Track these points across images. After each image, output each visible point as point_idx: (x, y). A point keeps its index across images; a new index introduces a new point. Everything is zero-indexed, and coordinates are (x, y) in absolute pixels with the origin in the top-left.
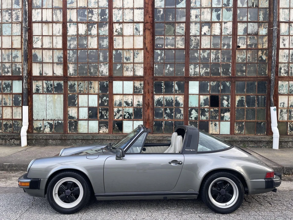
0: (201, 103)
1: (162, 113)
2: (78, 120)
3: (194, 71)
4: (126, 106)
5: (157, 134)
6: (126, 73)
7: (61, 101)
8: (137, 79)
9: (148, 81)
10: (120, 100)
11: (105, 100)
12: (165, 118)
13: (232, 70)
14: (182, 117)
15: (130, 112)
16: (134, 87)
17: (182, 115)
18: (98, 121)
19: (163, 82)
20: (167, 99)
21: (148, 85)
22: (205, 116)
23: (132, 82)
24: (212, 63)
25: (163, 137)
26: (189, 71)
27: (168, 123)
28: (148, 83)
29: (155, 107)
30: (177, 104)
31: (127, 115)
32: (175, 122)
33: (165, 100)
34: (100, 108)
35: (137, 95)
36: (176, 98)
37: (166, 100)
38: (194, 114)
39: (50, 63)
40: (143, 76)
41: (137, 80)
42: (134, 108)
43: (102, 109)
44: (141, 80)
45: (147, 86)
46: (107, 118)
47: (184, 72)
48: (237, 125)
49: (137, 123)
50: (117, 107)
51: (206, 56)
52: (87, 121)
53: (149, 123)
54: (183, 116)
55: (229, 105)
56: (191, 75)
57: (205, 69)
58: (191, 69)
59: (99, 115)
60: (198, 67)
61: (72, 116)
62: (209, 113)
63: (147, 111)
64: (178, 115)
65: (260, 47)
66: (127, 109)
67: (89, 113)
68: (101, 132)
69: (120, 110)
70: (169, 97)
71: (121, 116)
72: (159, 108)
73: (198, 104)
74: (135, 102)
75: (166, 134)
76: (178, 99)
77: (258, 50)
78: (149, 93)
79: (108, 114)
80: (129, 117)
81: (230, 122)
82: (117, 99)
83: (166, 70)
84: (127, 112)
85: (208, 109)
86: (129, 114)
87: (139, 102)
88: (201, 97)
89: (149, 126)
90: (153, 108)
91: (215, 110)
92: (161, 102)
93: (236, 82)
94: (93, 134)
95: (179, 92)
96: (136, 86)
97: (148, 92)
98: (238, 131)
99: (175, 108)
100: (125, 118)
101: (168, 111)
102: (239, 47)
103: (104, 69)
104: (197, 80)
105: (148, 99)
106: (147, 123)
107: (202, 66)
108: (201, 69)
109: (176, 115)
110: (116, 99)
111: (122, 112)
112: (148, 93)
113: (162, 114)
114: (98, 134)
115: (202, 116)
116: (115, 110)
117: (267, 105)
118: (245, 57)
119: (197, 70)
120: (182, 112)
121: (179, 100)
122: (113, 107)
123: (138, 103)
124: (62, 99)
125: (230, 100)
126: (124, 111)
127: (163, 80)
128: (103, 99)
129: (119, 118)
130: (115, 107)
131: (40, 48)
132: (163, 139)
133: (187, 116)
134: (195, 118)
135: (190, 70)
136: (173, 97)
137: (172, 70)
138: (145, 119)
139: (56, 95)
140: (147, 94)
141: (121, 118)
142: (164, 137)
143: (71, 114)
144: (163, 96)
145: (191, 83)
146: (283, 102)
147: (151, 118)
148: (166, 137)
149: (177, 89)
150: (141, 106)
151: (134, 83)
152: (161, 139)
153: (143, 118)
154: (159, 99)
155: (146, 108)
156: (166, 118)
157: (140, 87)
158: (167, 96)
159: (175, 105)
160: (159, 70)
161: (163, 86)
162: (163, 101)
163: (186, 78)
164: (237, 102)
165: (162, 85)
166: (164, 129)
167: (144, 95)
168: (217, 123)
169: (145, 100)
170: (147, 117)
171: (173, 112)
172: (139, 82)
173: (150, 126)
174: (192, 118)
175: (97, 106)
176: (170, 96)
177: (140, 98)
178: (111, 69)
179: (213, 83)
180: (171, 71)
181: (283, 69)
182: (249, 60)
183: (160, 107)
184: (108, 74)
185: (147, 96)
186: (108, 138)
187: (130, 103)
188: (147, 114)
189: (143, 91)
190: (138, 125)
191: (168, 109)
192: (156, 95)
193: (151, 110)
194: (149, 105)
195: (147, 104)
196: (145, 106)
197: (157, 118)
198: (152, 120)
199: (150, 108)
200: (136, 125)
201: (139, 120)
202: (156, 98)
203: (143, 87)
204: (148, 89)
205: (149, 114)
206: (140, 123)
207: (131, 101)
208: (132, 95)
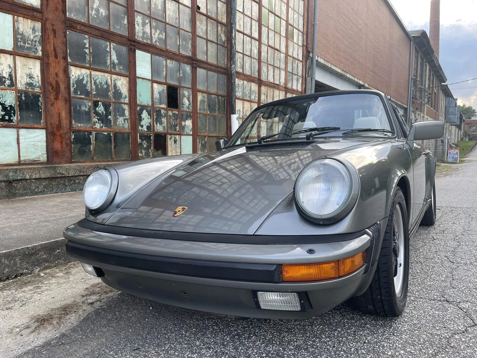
0: (155, 98)
1: (88, 113)
3: (143, 30)
5: (80, 162)
8: (23, 11)
9: (53, 25)
12: (95, 123)
13: (192, 46)
14: (126, 126)
15: (8, 104)
16: (16, 32)
17: (127, 119)
19: (87, 36)
20: (98, 81)
21: (55, 36)
22: (161, 123)
23: (9, 17)
24: (168, 24)
26: (135, 28)
27: (102, 136)
28: (54, 31)
29: (72, 95)
30: (118, 94)
32: (115, 134)
33: (93, 81)
35: (26, 56)
36: (114, 81)
37: (95, 83)
38: (146, 119)
40: (39, 7)
41: (26, 16)
42: (19, 92)
44: (34, 19)
45: (51, 36)
47: (127, 26)
48: (199, 142)
49: (30, 136)
51: (160, 8)
54: (129, 121)
55: (191, 108)
56: (137, 38)
57: (158, 31)
58: (138, 25)
60: (149, 24)
62: (167, 119)
63: (54, 103)
64: (121, 120)
65: (220, 19)
70: (100, 77)
72: (82, 99)
73: (151, 99)
74: (22, 77)
75: (99, 161)
76: (119, 83)
77: (218, 22)
78: (56, 57)
80: (3, 116)
81: (191, 137)
83: (92, 11)
85: (165, 112)
86: (4, 108)
87: (31, 77)
88: (155, 85)
89: (62, 142)
90: (68, 99)
91: (174, 114)
92: (85, 85)
93: (198, 68)
95: (119, 68)
96: (21, 30)
97: (54, 54)
98: (201, 151)
99: (114, 103)
101: (100, 108)
102: (199, 8)
104: (148, 51)
105: (56, 74)
106: (56, 135)
107: (154, 24)
108: (153, 30)
109: (116, 119)
112: (53, 57)
113: (90, 114)
115: (158, 124)
117: (227, 112)
118: (204, 28)
119: (147, 29)
120: (127, 113)
121: (121, 88)
123: (29, 81)
125: (191, 99)
127: (86, 33)
133: (135, 122)
134: (148, 128)
135: (136, 26)
136: (109, 78)
137: (104, 14)
138: (51, 124)
140: (52, 59)
144: (88, 72)
145: (139, 53)
146: (239, 109)
149: (116, 61)
150: (37, 90)
151: (17, 21)
153: (46, 122)
154: (81, 78)
155: (52, 97)
156: (98, 126)
157: (32, 37)
158: (97, 73)
159: (114, 97)
160: (78, 6)
161: (87, 46)
162: (89, 83)
163: (130, 41)
164: (199, 103)
165: (85, 43)
166: (95, 149)
167: (46, 59)
168: (177, 137)
169: (48, 74)
170: (55, 121)
171: (110, 112)
172: (29, 21)
173: (64, 143)
174: (142, 126)
176: (103, 74)
177: (35, 66)
179: (170, 63)
180: (102, 15)
181: (239, 60)
182: (210, 36)
183: (83, 96)
185: (53, 65)
187: (6, 76)
188: (56, 111)
189: (40, 49)
190: (32, 140)
191: (100, 103)
192: (75, 66)
193: (64, 102)
194: (59, 90)
195: (55, 86)
196: (50, 91)
197: (79, 125)
198: (68, 127)
199: (62, 96)
200: (26, 140)
201: (35, 126)
202: (73, 73)
203: (39, 37)
204: (54, 45)
205: (59, 113)
206: (37, 136)
207: (8, 70)
208: (11, 54)
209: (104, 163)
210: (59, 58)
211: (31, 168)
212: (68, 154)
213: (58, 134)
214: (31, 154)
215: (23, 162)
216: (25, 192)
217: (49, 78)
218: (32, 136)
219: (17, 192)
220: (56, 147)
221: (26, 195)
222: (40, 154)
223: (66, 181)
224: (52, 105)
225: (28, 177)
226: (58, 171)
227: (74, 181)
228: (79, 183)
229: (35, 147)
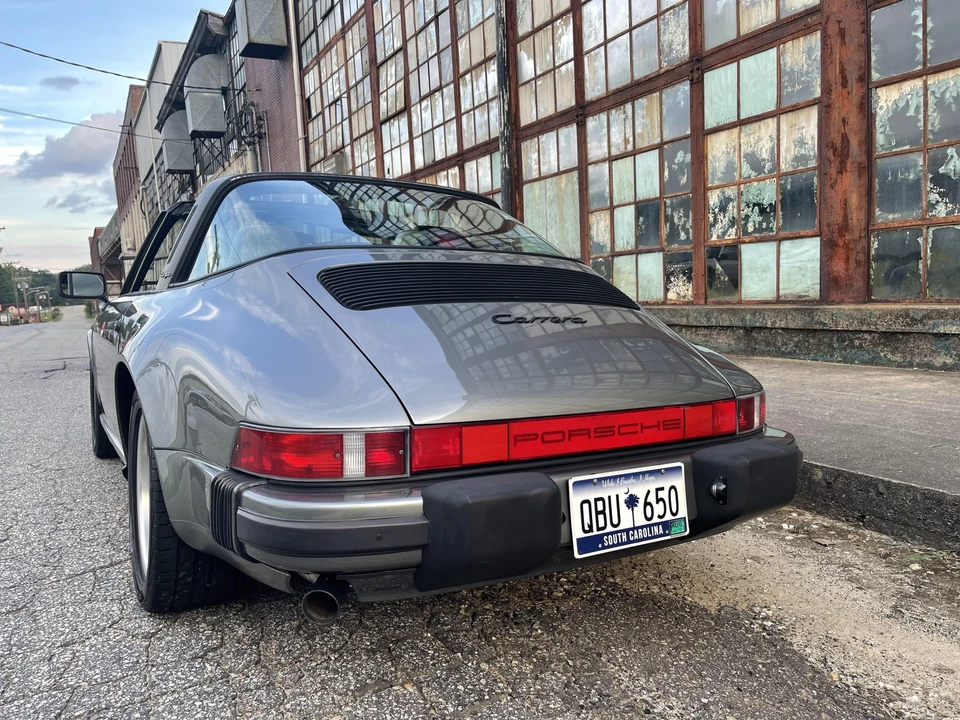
1: (916, 186)
2: (613, 257)
4: (749, 177)
5: (886, 301)
6: (749, 16)
7: (573, 191)
8: (792, 28)
10: (728, 153)
11: (681, 165)
12: (932, 206)
15: (766, 203)
16: (781, 73)
18: (661, 254)
20: (948, 95)
21: (843, 42)
23: (772, 53)
25: (907, 315)
27: (953, 235)
28: (842, 33)
29: (878, 153)
31: (756, 217)
33: (931, 100)
34: (668, 202)
35: (795, 108)
37: (940, 102)
39: (549, 71)
41: (794, 36)
42: (780, 176)
43: (672, 203)
44: (808, 31)
45: (837, 48)
46: (688, 238)
49: (795, 251)
50: (717, 188)
52: (634, 256)
53: (846, 246)
59: (665, 230)
61: (598, 244)
63: (835, 182)
66: (753, 192)
67: (637, 226)
68: (672, 295)
69: (728, 200)
71: (733, 222)
72: (896, 154)
74: (787, 150)
75: (939, 302)
78: (844, 84)
79: (690, 220)
80: (760, 223)
82: (718, 149)
84: (754, 205)
86: (762, 211)
87: (801, 143)
89: (847, 259)
90: (866, 164)
92: (913, 120)
94: (650, 304)
96: (789, 65)
97: (840, 80)
100: (746, 233)
101: (951, 166)
103: (675, 32)
105: (844, 120)
106: (837, 245)
110: (714, 153)
111: (735, 204)
112: (840, 88)
113: (919, 188)
114: (664, 303)
116: (714, 199)
122: (706, 189)
123: (798, 151)
124: (577, 187)
126: (744, 198)
128: (676, 161)
129: (724, 233)
130: (711, 189)
131: (530, 30)
132: (908, 329)
138: (829, 225)
139: (563, 176)
140: (837, 90)
141: (732, 234)
142: (912, 319)
143: (598, 235)
144: (919, 83)
147: (857, 218)
148: (928, 316)
150: (811, 164)
151: (782, 53)
152: (897, 328)
153: (821, 222)
154: (902, 104)
155: (833, 171)
156: (941, 211)
157: (805, 68)
158: (942, 76)
161: (919, 21)
162: (922, 110)
165: (916, 17)
166: (928, 272)
167: (826, 100)
169: (828, 126)
170: (836, 218)
172: (801, 39)
173: (852, 261)
175: (658, 195)
177: (808, 121)
178: (695, 21)
183: (907, 147)
184: (687, 48)
185: (838, 104)
186: (684, 321)
187: (765, 155)
188: (840, 198)
189: (819, 82)
190: (798, 258)
191: (951, 151)
192: (885, 85)
193: (857, 173)
194: (848, 151)
195: (839, 146)
196: (829, 160)
197: (891, 217)
198: (863, 227)
199: (853, 163)
200: (790, 261)
201: (802, 233)
202: (882, 103)
203: (819, 58)
204: (841, 62)
205: (846, 200)
206: (806, 251)
207: (770, 145)
208: (773, 117)
209: (925, 307)
210: (849, 84)
211: (775, 309)
212: (859, 283)
213: (841, 244)
214: (794, 284)
215: (783, 298)
216: (768, 348)
217: (830, 134)
218: (798, 251)
219: (757, 346)
220: (835, 269)
221: (769, 354)
222: (809, 283)
223: (835, 339)
224: (832, 187)
225: (769, 325)
226: (817, 318)
227: (851, 340)
228: (861, 347)
229: (802, 272)
